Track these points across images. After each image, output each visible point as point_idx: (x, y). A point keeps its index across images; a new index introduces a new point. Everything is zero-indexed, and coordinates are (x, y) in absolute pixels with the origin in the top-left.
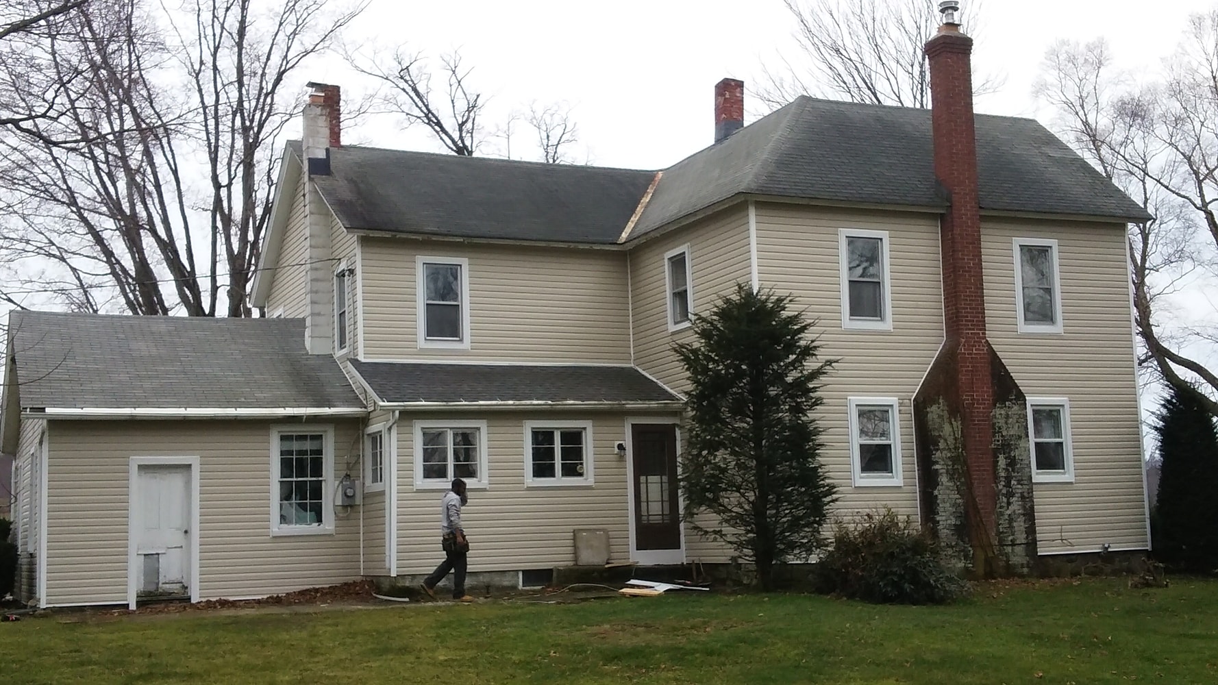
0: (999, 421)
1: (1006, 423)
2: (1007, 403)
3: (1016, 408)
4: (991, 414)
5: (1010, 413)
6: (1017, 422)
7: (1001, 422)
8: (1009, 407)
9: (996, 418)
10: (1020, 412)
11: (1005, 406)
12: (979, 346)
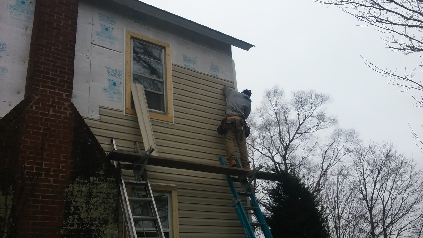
0: (77, 199)
1: (88, 203)
2: (92, 179)
3: (104, 185)
4: (66, 190)
5: (94, 190)
6: (104, 202)
7: (81, 201)
8: (94, 184)
9: (72, 195)
10: (109, 191)
11: (89, 182)
12: (60, 108)
